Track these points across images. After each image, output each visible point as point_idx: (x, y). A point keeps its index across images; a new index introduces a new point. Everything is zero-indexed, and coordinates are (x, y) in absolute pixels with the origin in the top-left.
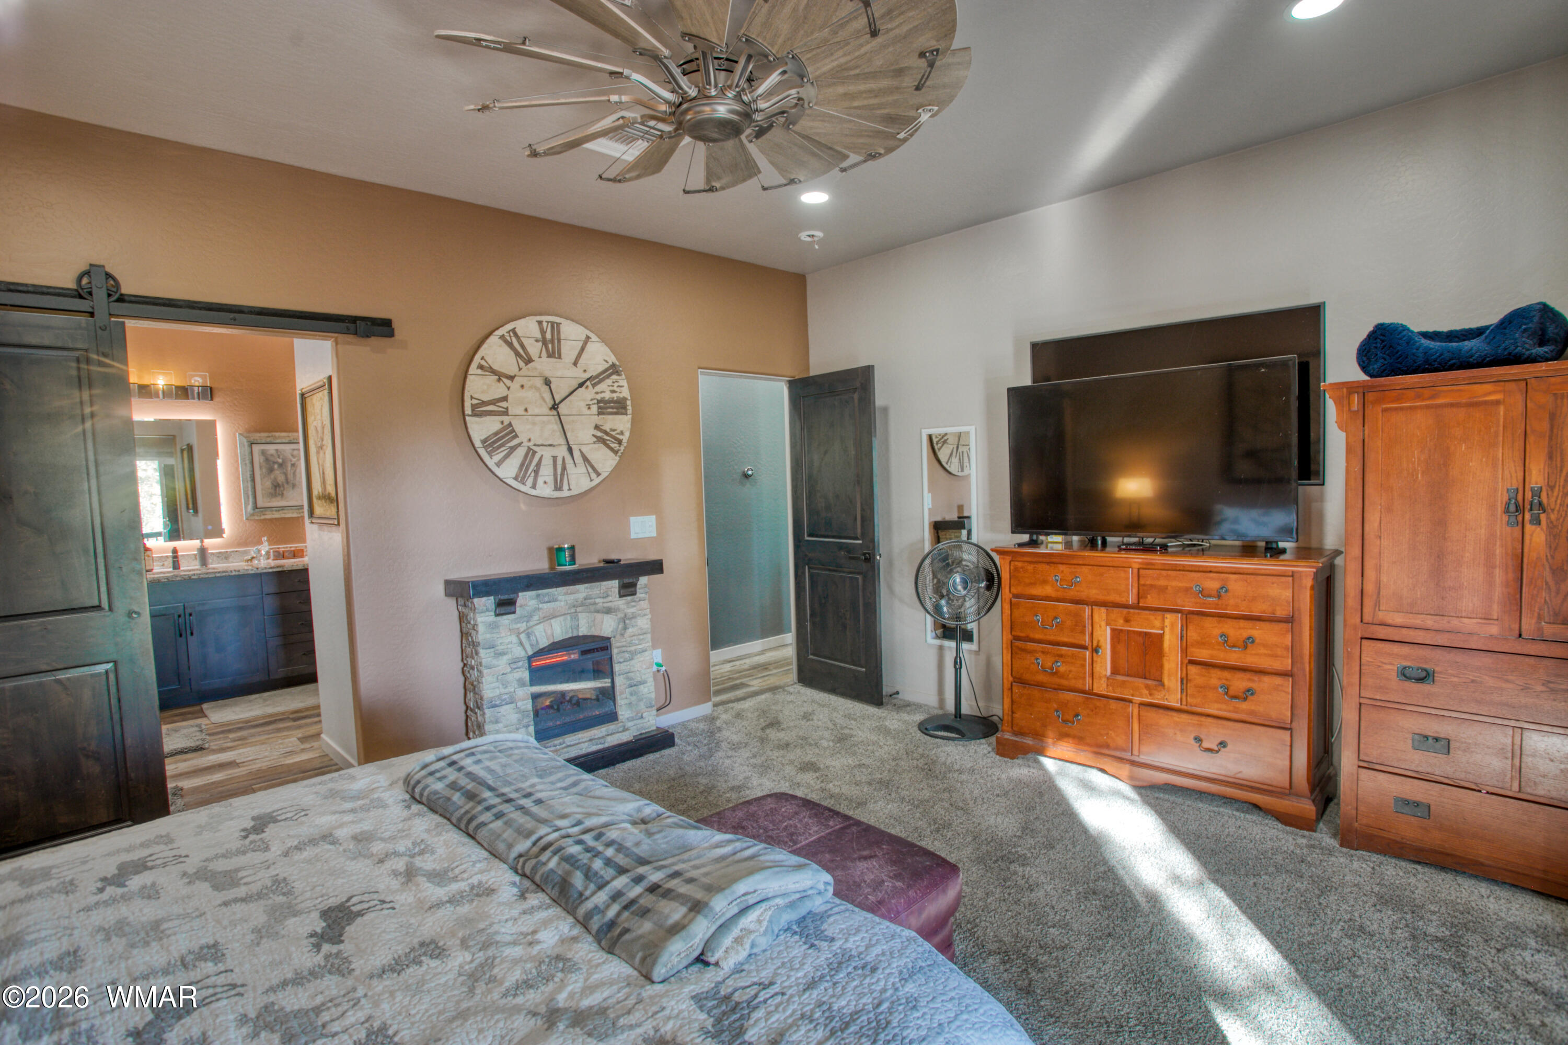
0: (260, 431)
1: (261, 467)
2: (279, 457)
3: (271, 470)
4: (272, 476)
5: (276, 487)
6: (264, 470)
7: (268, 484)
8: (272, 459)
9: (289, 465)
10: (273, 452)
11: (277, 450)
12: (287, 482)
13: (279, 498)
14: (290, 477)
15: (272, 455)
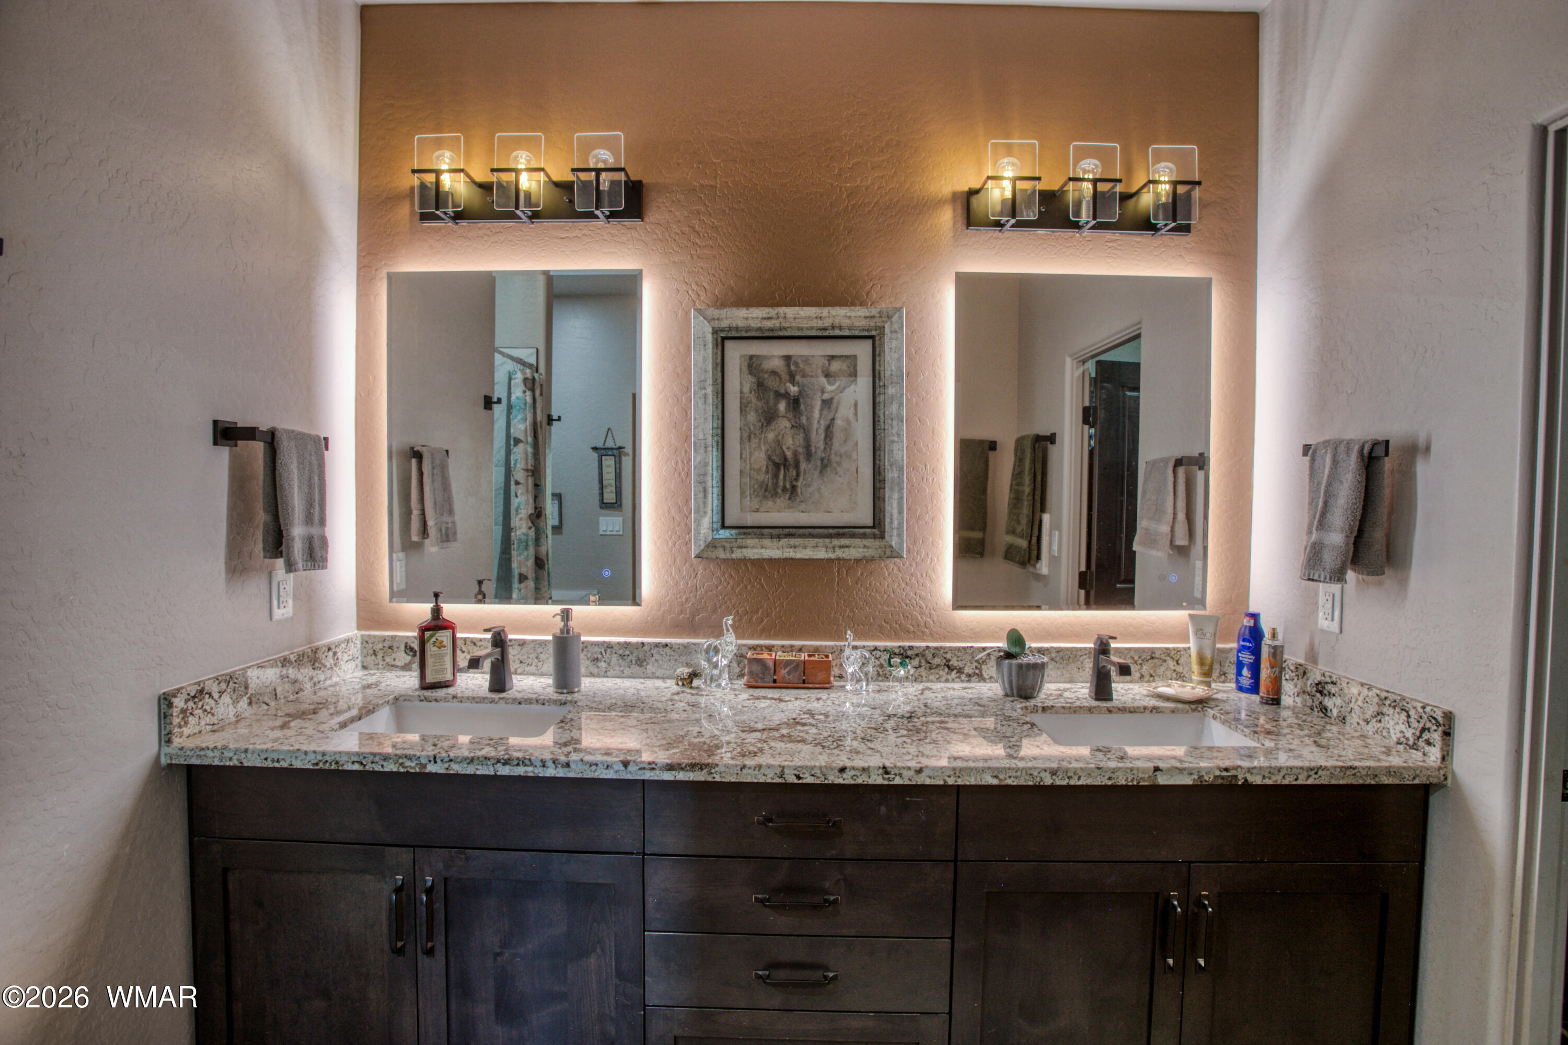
0: (748, 304)
1: (743, 408)
2: (792, 379)
3: (769, 417)
4: (771, 436)
5: (777, 466)
6: (752, 417)
7: (760, 457)
8: (772, 383)
9: (818, 404)
10: (776, 364)
11: (788, 359)
12: (809, 456)
13: (782, 501)
14: (818, 439)
15: (774, 373)
